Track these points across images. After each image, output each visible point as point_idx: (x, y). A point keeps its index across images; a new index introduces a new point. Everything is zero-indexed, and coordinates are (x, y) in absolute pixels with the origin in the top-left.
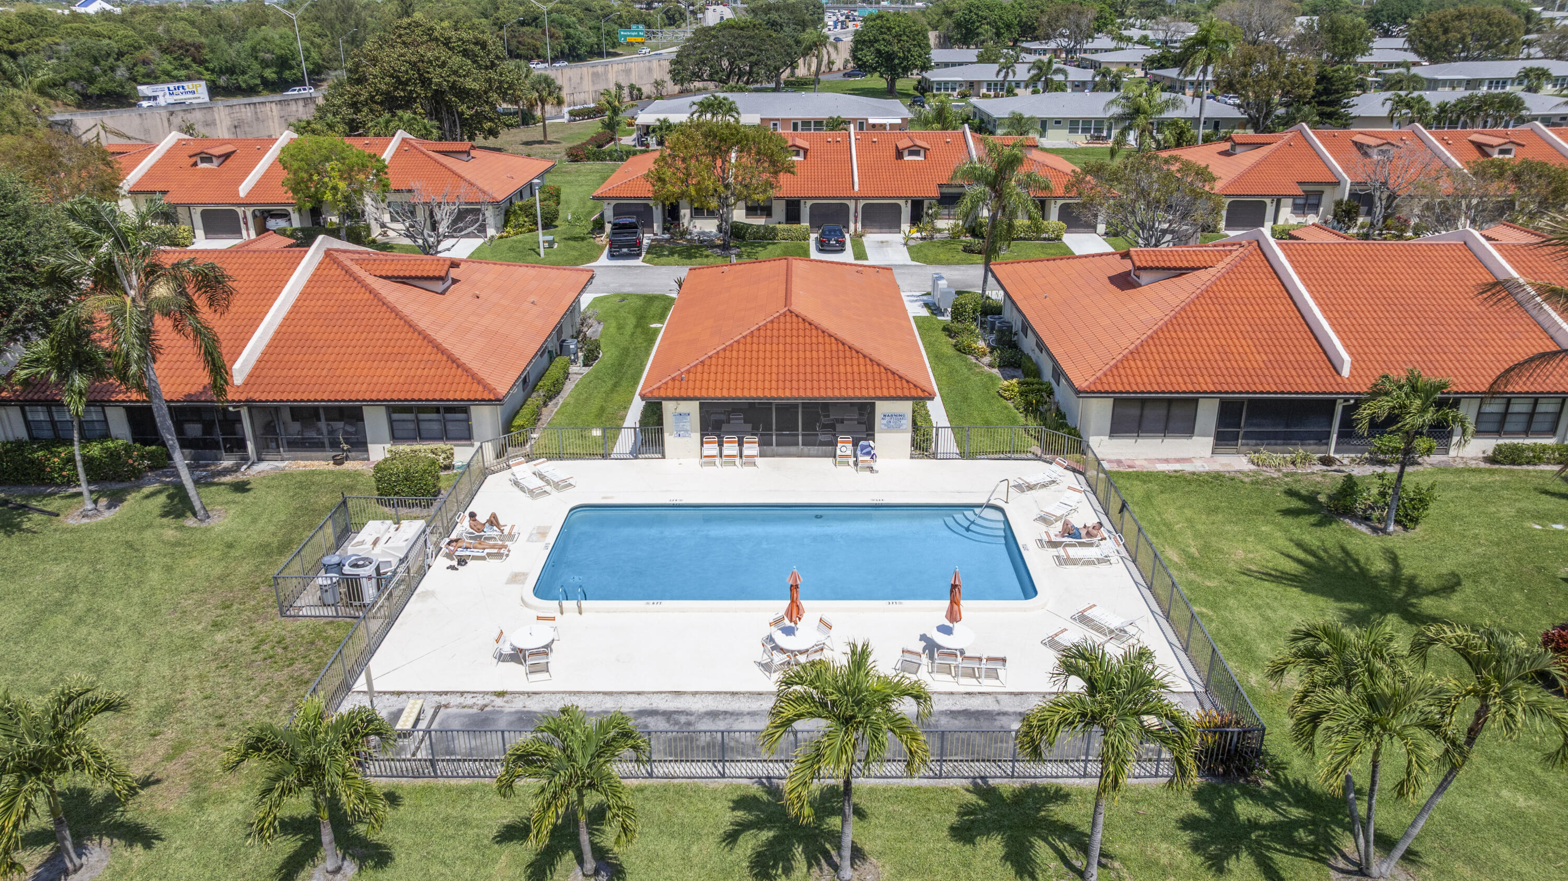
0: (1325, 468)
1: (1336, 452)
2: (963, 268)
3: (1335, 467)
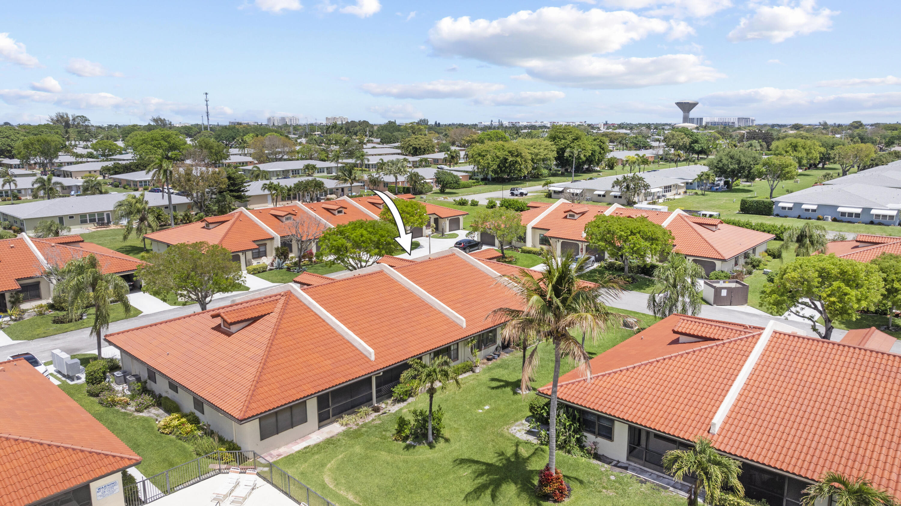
0: (377, 414)
1: (377, 402)
2: (61, 336)
3: (381, 412)
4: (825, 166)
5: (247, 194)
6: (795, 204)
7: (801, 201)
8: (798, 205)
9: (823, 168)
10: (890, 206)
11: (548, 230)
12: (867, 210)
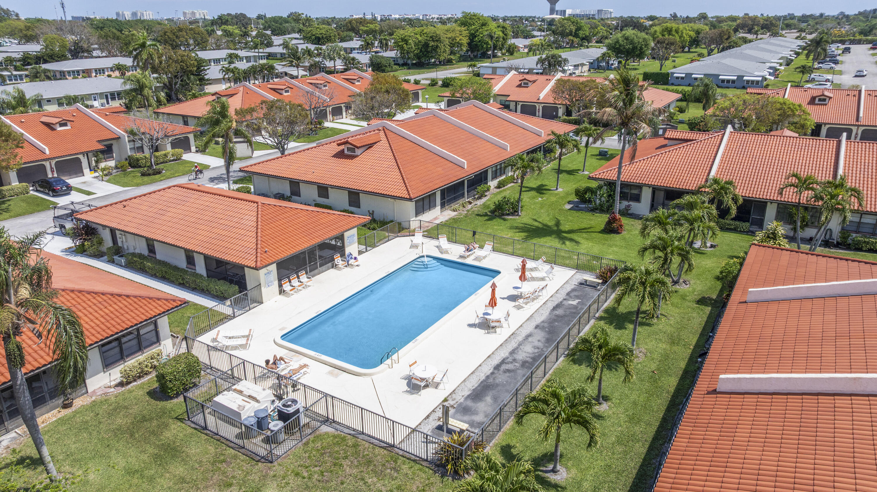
0: (471, 205)
1: (468, 199)
3: (473, 204)
4: (691, 50)
5: (206, 77)
6: (686, 74)
7: (692, 72)
8: (688, 75)
9: (689, 52)
10: (756, 73)
11: (509, 96)
12: (740, 77)
